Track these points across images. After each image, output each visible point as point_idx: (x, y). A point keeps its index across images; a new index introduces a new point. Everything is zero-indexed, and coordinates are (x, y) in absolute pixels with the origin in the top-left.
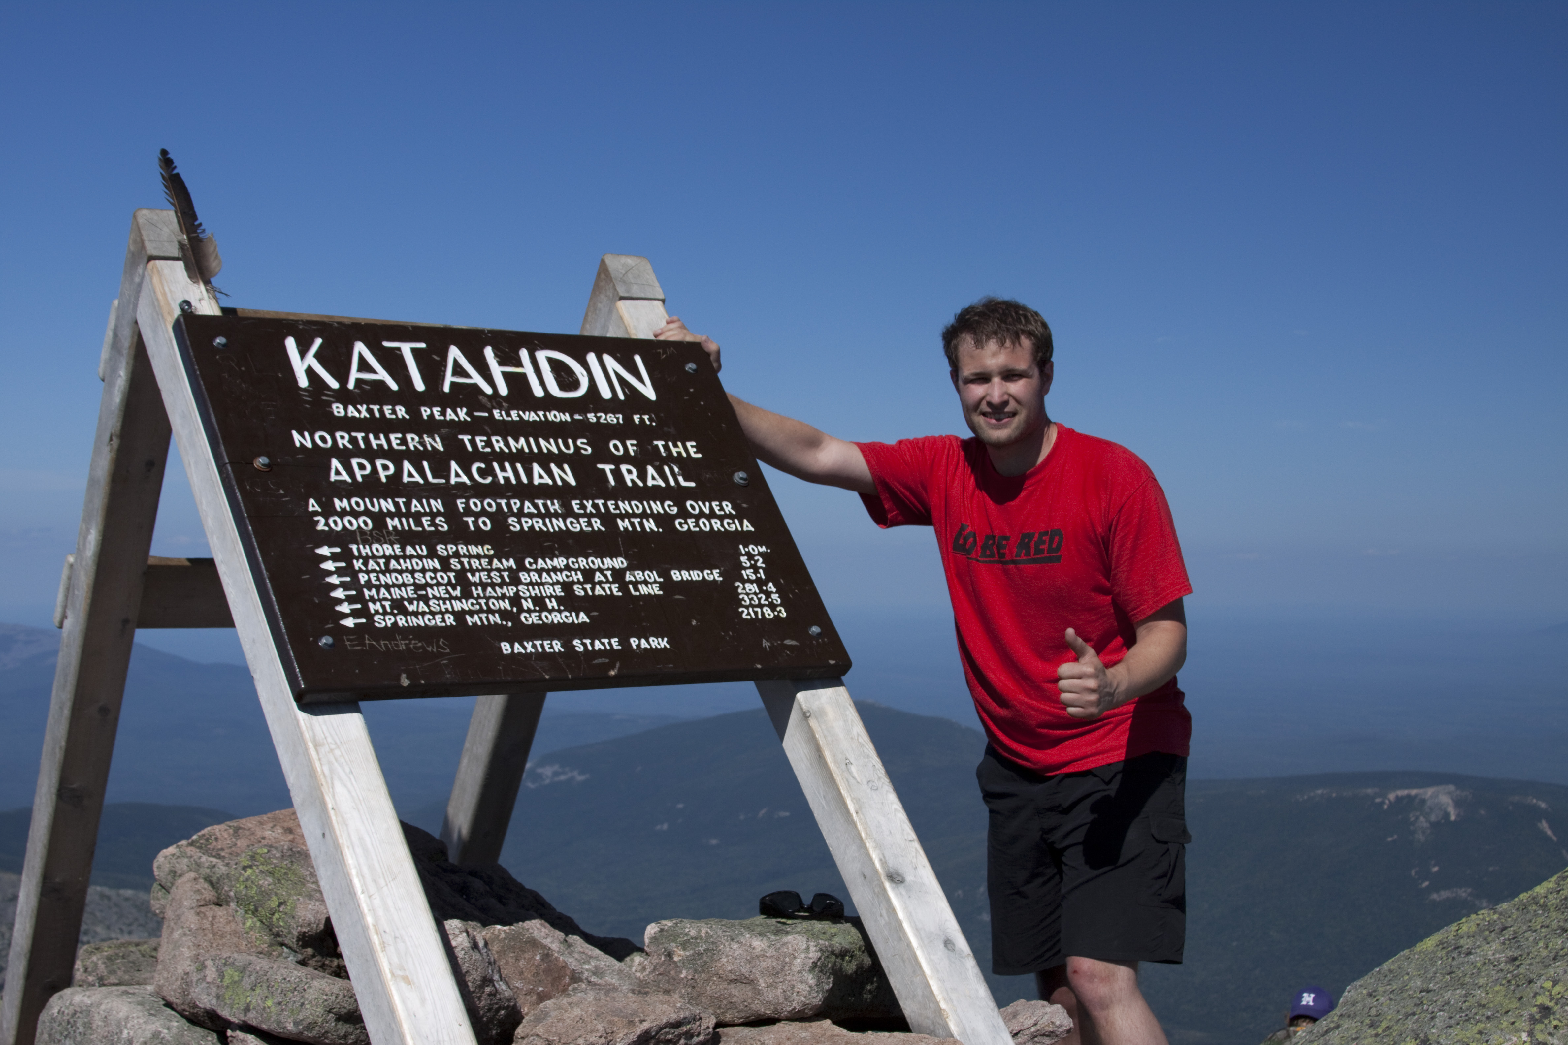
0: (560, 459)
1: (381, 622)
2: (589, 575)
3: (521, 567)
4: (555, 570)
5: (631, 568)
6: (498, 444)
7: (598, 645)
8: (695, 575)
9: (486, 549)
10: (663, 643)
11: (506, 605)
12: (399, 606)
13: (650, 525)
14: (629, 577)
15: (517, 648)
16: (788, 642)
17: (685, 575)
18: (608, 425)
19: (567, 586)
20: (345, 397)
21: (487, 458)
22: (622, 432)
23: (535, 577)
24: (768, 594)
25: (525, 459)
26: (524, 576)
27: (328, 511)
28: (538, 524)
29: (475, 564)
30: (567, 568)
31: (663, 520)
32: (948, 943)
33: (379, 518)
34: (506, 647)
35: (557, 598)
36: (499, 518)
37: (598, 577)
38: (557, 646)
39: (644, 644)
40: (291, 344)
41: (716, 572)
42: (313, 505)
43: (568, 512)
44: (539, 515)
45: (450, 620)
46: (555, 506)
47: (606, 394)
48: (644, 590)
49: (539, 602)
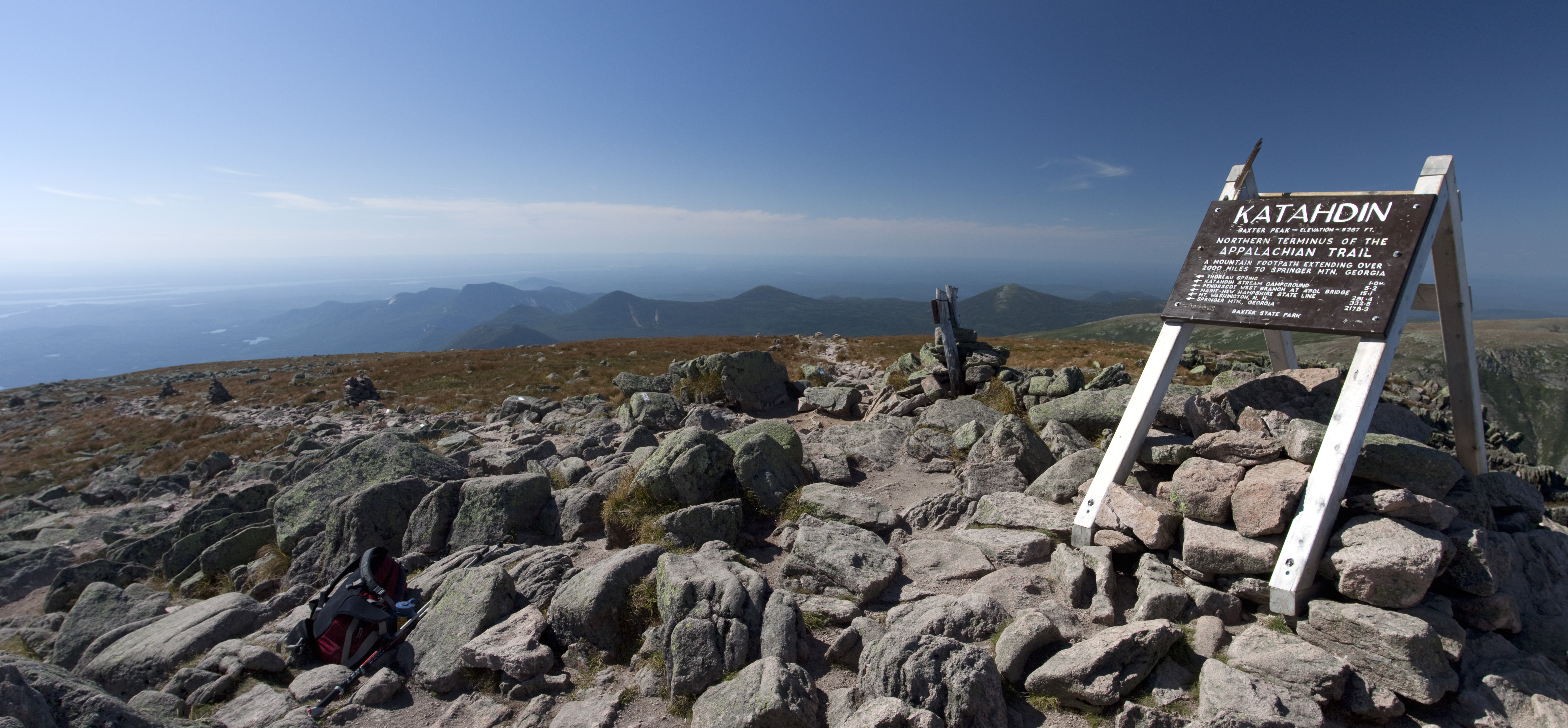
0: (1312, 246)
1: (1199, 299)
2: (1288, 290)
3: (1264, 285)
4: (1277, 286)
5: (1309, 288)
6: (1293, 241)
7: (1270, 314)
8: (1337, 292)
9: (1256, 278)
10: (1298, 316)
11: (1246, 297)
12: (1209, 296)
13: (1333, 272)
14: (1305, 291)
15: (1238, 312)
16: (1358, 321)
17: (1332, 292)
18: (1350, 232)
19: (1275, 293)
20: (1247, 226)
21: (1282, 246)
22: (1350, 235)
23: (1266, 288)
24: (1365, 302)
25: (1298, 246)
26: (1262, 288)
27: (1211, 263)
28: (1284, 270)
29: (1247, 283)
30: (1282, 286)
31: (1341, 271)
32: (1337, 447)
33: (1224, 267)
34: (1234, 311)
35: (1268, 297)
36: (1268, 268)
37: (1293, 290)
38: (1254, 313)
39: (1289, 315)
40: (1242, 208)
41: (1348, 291)
42: (1207, 262)
43: (1301, 266)
44: (1287, 267)
45: (1223, 300)
46: (1296, 264)
47: (1360, 219)
48: (1308, 296)
49: (1260, 298)
